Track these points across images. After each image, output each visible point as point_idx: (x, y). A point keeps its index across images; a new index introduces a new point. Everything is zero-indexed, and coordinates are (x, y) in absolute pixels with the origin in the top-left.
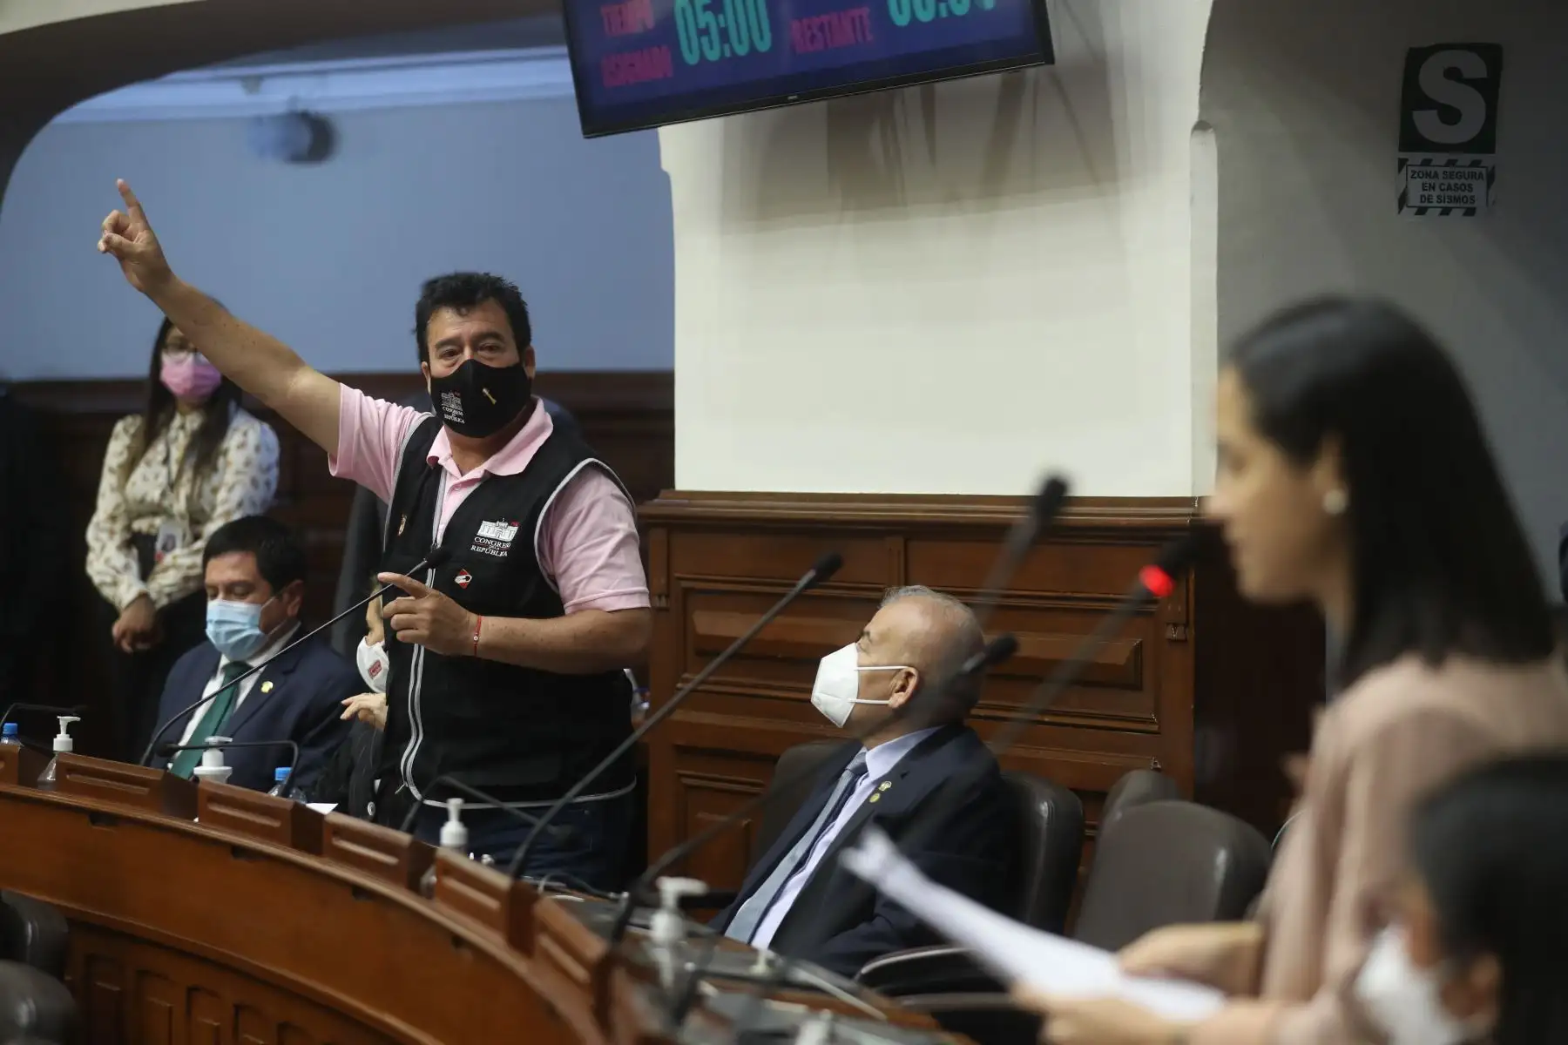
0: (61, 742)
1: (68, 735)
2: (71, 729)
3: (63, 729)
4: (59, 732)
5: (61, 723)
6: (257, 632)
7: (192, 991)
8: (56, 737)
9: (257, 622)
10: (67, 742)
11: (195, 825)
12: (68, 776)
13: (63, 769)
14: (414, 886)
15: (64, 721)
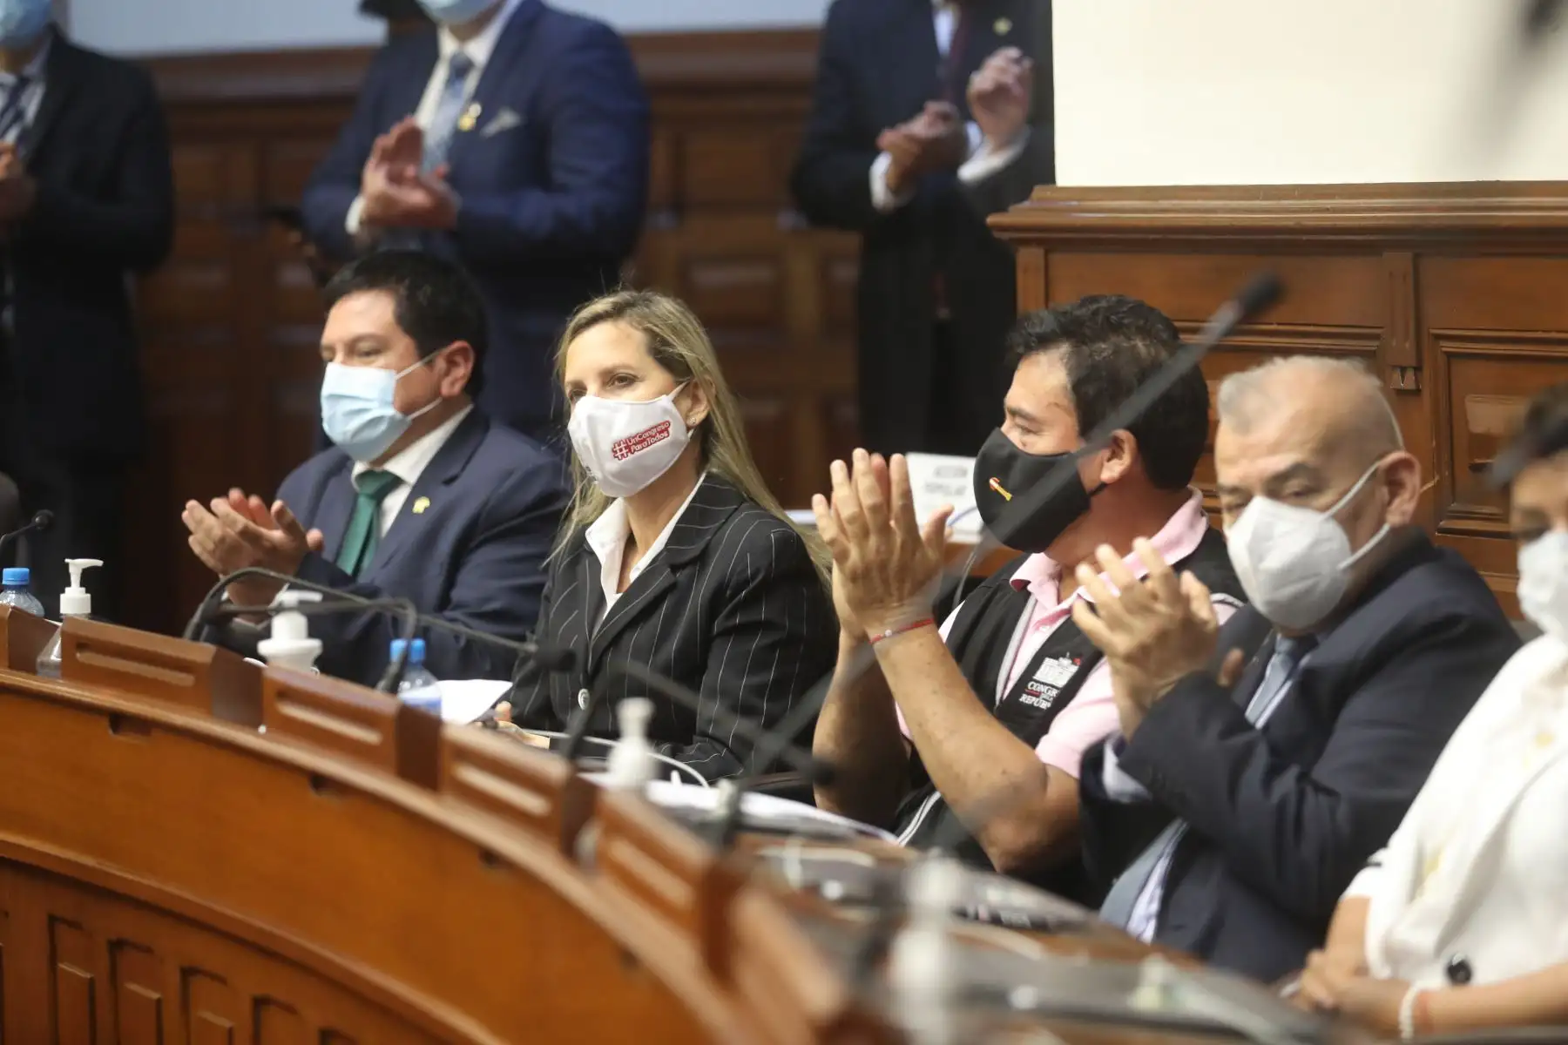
0: (74, 600)
1: (83, 589)
2: (88, 578)
3: (75, 578)
4: (69, 585)
5: (72, 570)
6: (390, 411)
7: (260, 1003)
8: (63, 592)
9: (390, 398)
10: (83, 599)
11: (258, 739)
12: (78, 655)
13: (76, 643)
14: (568, 849)
15: (76, 566)
